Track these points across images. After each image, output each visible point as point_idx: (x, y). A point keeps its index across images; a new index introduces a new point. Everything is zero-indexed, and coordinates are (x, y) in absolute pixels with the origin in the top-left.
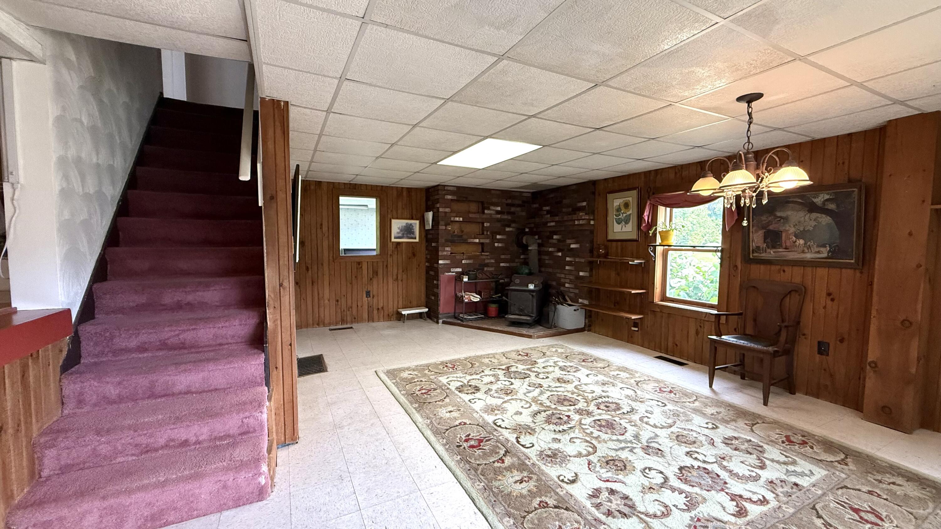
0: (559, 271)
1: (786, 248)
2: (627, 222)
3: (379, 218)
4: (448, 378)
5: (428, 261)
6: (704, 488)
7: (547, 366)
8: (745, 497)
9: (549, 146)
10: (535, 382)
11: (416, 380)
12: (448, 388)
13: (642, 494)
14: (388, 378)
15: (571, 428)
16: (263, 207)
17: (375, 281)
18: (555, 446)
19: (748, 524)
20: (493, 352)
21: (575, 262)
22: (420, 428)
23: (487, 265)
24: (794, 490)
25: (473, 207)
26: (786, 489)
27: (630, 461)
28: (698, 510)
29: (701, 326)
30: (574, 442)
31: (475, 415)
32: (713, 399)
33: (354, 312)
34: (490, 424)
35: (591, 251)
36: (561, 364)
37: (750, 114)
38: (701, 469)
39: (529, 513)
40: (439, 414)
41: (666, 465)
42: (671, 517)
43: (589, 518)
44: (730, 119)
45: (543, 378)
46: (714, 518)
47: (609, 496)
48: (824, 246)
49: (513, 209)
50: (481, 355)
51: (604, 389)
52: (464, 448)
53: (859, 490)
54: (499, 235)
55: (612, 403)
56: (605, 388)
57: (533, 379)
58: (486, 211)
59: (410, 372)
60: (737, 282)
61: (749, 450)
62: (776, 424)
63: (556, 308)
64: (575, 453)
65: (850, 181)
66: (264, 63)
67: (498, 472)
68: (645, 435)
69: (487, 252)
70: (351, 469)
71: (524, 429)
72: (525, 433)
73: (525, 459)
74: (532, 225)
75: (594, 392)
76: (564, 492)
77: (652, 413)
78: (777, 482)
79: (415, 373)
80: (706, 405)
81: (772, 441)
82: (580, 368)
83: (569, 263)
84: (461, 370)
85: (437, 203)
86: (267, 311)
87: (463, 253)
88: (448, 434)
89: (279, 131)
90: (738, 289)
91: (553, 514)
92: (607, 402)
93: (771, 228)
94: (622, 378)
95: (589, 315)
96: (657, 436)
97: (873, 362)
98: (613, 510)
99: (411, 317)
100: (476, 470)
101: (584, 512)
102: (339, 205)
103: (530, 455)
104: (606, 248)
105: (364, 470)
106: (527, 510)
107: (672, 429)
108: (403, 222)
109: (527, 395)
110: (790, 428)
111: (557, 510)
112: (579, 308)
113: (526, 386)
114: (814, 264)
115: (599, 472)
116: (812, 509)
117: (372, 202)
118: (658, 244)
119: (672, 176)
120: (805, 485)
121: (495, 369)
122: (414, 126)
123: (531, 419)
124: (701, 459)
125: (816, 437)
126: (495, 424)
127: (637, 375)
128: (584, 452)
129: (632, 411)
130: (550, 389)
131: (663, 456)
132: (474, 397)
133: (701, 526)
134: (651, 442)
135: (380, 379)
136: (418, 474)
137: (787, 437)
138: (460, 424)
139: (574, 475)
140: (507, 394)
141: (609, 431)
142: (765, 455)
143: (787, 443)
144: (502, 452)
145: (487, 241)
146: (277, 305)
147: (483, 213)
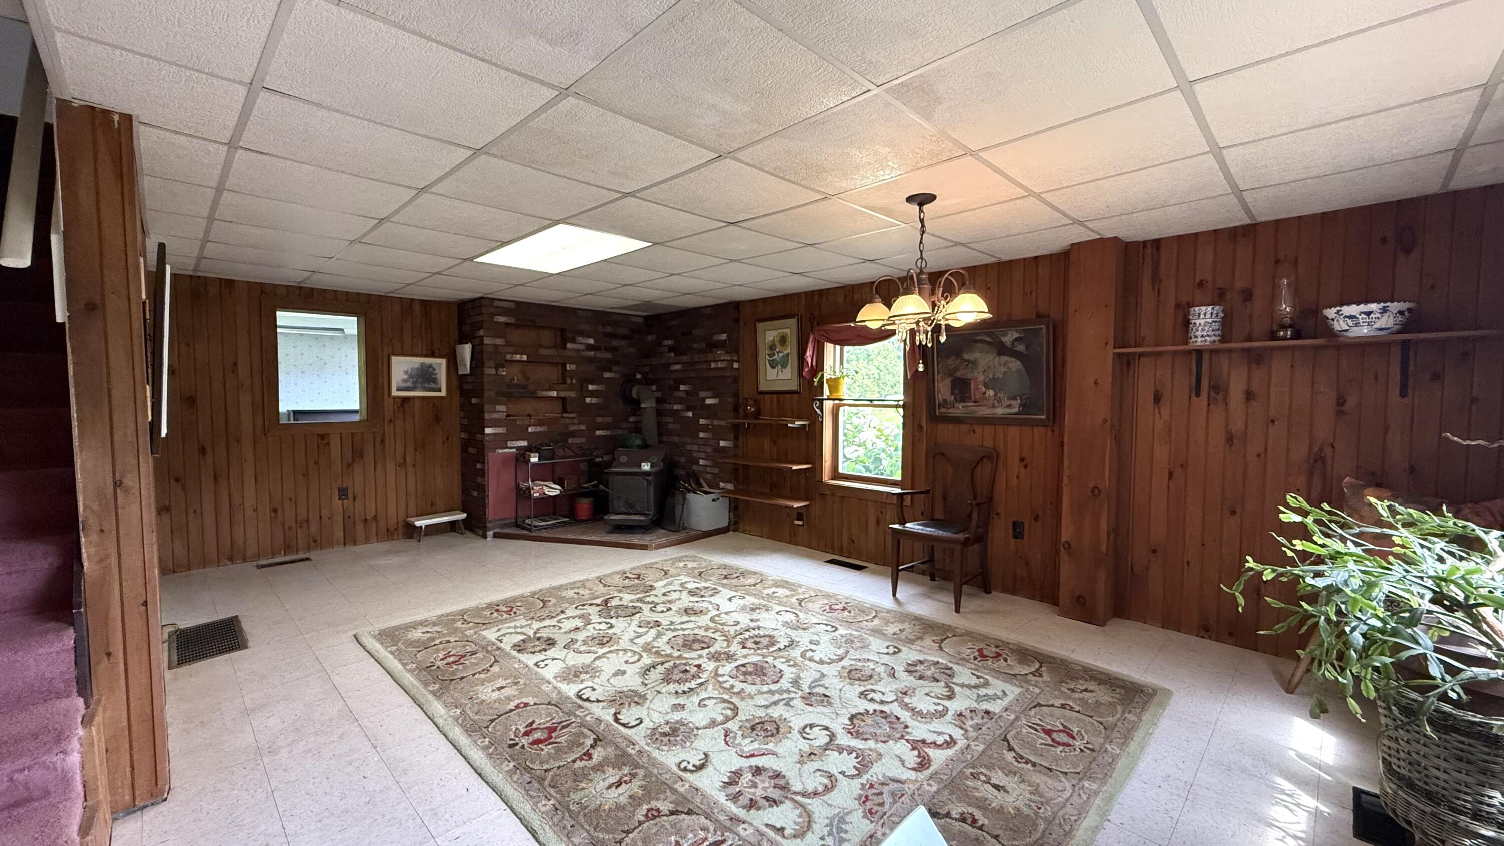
0: (689, 440)
1: (975, 402)
2: (784, 366)
3: (363, 354)
4: (499, 630)
5: (464, 429)
6: (880, 739)
7: (669, 592)
8: (929, 741)
9: (661, 244)
10: (649, 619)
11: (437, 642)
12: (498, 649)
13: (799, 766)
14: (382, 644)
15: (701, 684)
16: (67, 326)
17: (358, 468)
18: (676, 716)
19: (931, 778)
20: (581, 578)
21: (713, 425)
22: (441, 726)
23: (573, 434)
24: (985, 720)
25: (547, 337)
26: (975, 721)
27: (785, 719)
28: (871, 772)
29: (882, 512)
30: (705, 705)
31: (544, 687)
32: (895, 612)
33: (314, 529)
34: (570, 698)
35: (736, 409)
36: (692, 586)
37: (922, 221)
38: (878, 713)
39: (628, 832)
40: (479, 695)
41: (834, 716)
42: (836, 791)
43: (722, 818)
44: (903, 225)
45: (663, 612)
46: (890, 779)
47: (753, 779)
48: (1014, 398)
49: (615, 343)
50: (562, 586)
51: (753, 617)
52: (523, 747)
53: (1052, 705)
54: (592, 383)
55: (764, 636)
56: (755, 616)
57: (647, 614)
58: (569, 345)
59: (425, 630)
60: (923, 448)
61: (936, 676)
62: (969, 635)
63: (684, 499)
64: (704, 723)
65: (1038, 316)
66: (57, 28)
67: (579, 776)
68: (807, 678)
69: (572, 412)
70: (290, 829)
71: (627, 697)
72: (630, 704)
73: (628, 746)
74: (647, 369)
75: (739, 623)
76: (687, 786)
77: (817, 643)
78: (967, 713)
79: (437, 629)
80: (887, 622)
81: (963, 659)
82: (720, 588)
83: (705, 429)
84: (524, 613)
85: (479, 329)
86: (83, 540)
87: (530, 415)
88: (494, 727)
89: (107, 173)
90: (924, 456)
91: (668, 826)
92: (756, 636)
93: (958, 374)
94: (779, 597)
95: (735, 507)
96: (823, 675)
97: (1067, 542)
98: (758, 799)
99: (432, 530)
100: (541, 780)
101: (716, 811)
102: (276, 327)
103: (636, 738)
104: (756, 403)
105: (319, 825)
106: (626, 828)
107: (843, 663)
108: (415, 362)
109: (635, 641)
110: (982, 638)
111: (674, 817)
112: (719, 496)
113: (634, 627)
114: (1005, 421)
115: (740, 744)
116: (1003, 740)
117: (350, 324)
118: (825, 397)
119: (841, 300)
120: (997, 711)
121: (583, 605)
122: (422, 190)
123: (639, 680)
124: (878, 699)
125: (1011, 646)
126: (580, 697)
127: (800, 591)
128: (720, 718)
129: (792, 644)
130: (672, 627)
131: (830, 704)
132: (544, 658)
133: (875, 794)
134: (815, 687)
135: (364, 648)
136: (433, 809)
137: (980, 651)
138: (517, 707)
139: (703, 756)
140: (602, 644)
141: (757, 680)
142: (954, 680)
143: (979, 659)
144: (589, 742)
145: (572, 394)
146: (109, 525)
147: (564, 347)
